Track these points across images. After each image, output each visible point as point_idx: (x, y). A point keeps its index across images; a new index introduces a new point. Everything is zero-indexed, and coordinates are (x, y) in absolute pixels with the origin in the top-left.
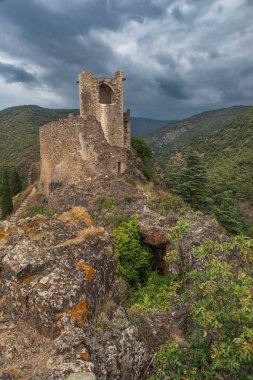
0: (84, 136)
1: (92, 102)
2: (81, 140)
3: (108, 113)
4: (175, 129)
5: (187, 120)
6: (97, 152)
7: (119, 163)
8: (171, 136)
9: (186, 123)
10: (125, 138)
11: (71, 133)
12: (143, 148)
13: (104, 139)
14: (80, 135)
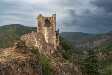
0: (37, 39)
1: (42, 27)
2: (36, 41)
3: (48, 31)
4: (99, 39)
5: (106, 34)
6: (42, 45)
7: (51, 50)
8: (97, 43)
9: (106, 36)
10: (57, 41)
11: (32, 39)
12: (66, 46)
13: (45, 40)
14: (36, 39)
